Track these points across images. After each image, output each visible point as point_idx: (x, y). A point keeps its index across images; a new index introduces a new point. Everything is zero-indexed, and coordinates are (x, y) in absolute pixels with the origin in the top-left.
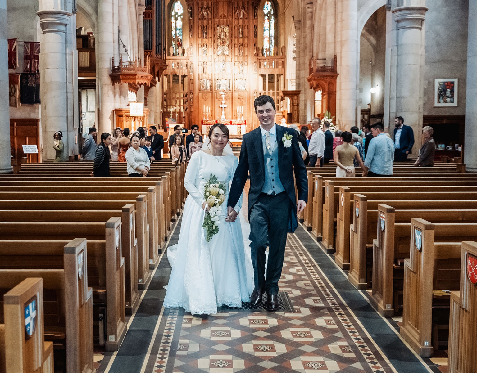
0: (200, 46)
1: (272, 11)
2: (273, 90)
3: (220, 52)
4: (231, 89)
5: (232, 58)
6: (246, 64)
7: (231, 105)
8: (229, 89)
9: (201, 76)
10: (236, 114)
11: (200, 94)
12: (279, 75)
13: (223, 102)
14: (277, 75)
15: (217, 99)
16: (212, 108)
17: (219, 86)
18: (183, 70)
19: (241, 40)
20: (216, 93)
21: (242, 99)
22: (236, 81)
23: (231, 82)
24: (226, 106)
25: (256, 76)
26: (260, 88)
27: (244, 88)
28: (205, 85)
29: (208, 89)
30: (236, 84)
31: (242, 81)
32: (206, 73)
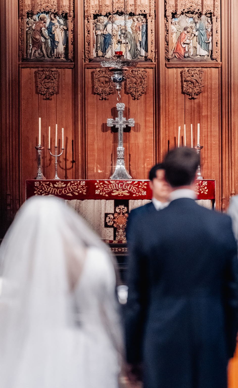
4: (151, 55)
7: (151, 119)
8: (143, 53)
9: (28, 2)
11: (26, 73)
13: (121, 106)
16: (75, 131)
20: (90, 71)
21: (195, 97)
22: (174, 20)
23: (151, 26)
24: (132, 122)
27: (203, 52)
28: (45, 38)
29: (58, 54)
30: (172, 34)
31: (196, 23)
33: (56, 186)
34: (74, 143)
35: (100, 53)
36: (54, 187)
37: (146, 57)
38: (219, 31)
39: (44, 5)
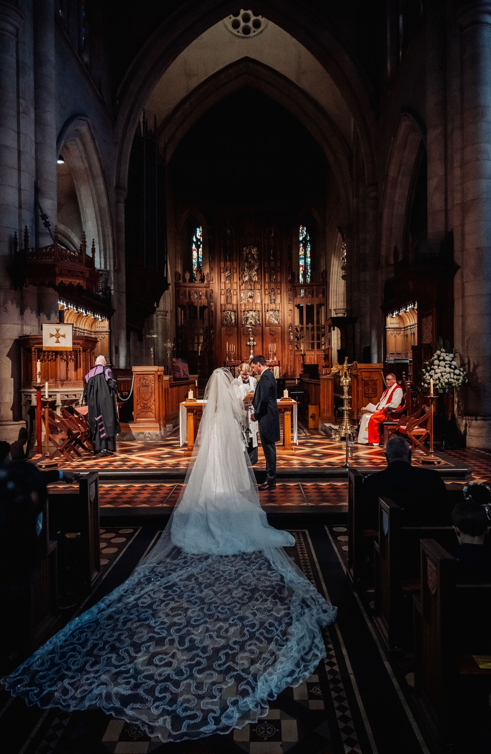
0: (222, 271)
1: (308, 237)
2: (313, 324)
3: (247, 279)
4: (261, 323)
5: (261, 286)
6: (279, 292)
7: (261, 342)
8: (258, 322)
9: (223, 307)
10: (267, 353)
11: (223, 329)
12: (320, 306)
13: (252, 339)
14: (317, 305)
15: (243, 335)
16: (238, 346)
17: (246, 318)
18: (202, 301)
19: (272, 264)
20: (242, 328)
21: (274, 335)
22: (267, 313)
23: (261, 314)
24: (255, 343)
25: (291, 307)
26: (297, 322)
27: (276, 322)
28: (229, 318)
29: (233, 323)
30: (267, 317)
31: (274, 313)
32: (230, 303)
34: (238, 349)
35: (245, 323)
37: (259, 324)
38: (281, 316)
39: (228, 308)
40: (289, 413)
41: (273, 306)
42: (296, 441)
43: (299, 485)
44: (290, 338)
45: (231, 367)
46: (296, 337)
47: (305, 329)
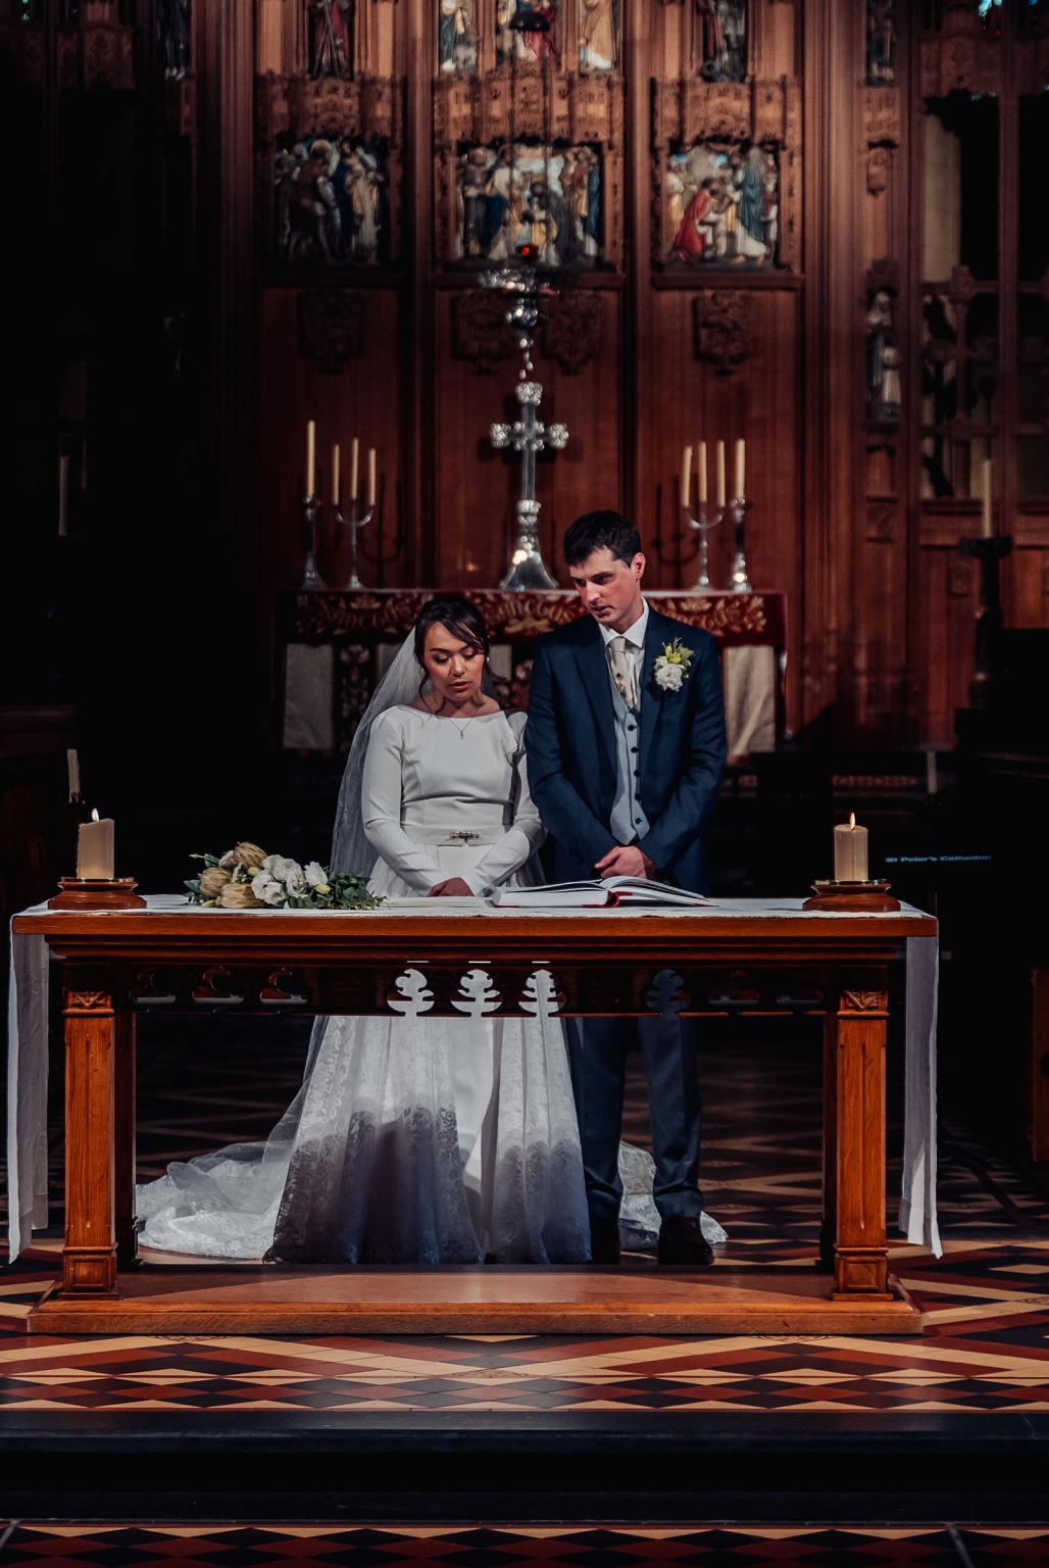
4: (613, 252)
7: (610, 426)
8: (591, 247)
9: (280, 107)
10: (668, 530)
11: (275, 301)
13: (529, 393)
16: (407, 460)
17: (477, 211)
18: (90, 40)
20: (447, 295)
21: (733, 368)
22: (674, 162)
23: (613, 174)
24: (560, 435)
25: (886, 117)
26: (938, 257)
27: (754, 248)
28: (326, 205)
29: (361, 248)
30: (670, 196)
31: (735, 168)
32: (343, 70)
33: (354, 606)
34: (404, 489)
35: (475, 248)
36: (349, 610)
37: (599, 259)
38: (797, 191)
39: (324, 117)
40: (870, 1002)
41: (724, 106)
42: (921, 1230)
43: (947, 1534)
44: (877, 391)
45: (338, 645)
46: (931, 384)
47: (1007, 321)
